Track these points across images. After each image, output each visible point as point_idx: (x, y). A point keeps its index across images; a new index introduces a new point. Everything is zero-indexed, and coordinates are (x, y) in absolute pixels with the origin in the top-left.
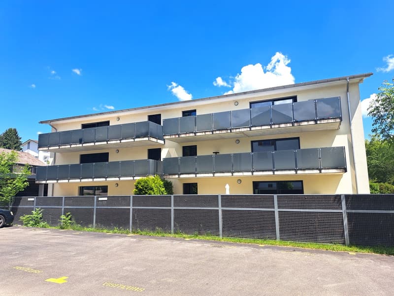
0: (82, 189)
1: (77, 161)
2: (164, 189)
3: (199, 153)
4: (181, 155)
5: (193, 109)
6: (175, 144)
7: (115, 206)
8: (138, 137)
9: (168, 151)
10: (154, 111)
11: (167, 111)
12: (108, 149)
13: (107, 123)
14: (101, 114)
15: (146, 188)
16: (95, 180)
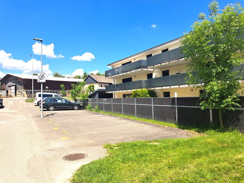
0: (124, 96)
1: (121, 82)
2: (149, 95)
3: (170, 74)
4: (161, 76)
5: (166, 48)
6: (159, 70)
7: (131, 103)
8: (138, 69)
9: (156, 75)
10: (148, 53)
11: (154, 52)
12: (132, 75)
13: (131, 62)
14: (126, 58)
15: (136, 95)
16: (128, 91)
